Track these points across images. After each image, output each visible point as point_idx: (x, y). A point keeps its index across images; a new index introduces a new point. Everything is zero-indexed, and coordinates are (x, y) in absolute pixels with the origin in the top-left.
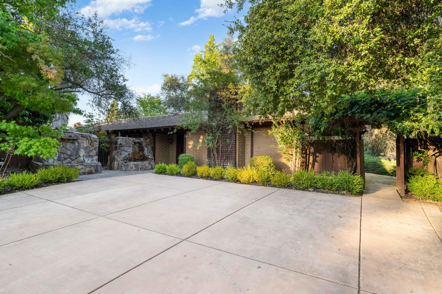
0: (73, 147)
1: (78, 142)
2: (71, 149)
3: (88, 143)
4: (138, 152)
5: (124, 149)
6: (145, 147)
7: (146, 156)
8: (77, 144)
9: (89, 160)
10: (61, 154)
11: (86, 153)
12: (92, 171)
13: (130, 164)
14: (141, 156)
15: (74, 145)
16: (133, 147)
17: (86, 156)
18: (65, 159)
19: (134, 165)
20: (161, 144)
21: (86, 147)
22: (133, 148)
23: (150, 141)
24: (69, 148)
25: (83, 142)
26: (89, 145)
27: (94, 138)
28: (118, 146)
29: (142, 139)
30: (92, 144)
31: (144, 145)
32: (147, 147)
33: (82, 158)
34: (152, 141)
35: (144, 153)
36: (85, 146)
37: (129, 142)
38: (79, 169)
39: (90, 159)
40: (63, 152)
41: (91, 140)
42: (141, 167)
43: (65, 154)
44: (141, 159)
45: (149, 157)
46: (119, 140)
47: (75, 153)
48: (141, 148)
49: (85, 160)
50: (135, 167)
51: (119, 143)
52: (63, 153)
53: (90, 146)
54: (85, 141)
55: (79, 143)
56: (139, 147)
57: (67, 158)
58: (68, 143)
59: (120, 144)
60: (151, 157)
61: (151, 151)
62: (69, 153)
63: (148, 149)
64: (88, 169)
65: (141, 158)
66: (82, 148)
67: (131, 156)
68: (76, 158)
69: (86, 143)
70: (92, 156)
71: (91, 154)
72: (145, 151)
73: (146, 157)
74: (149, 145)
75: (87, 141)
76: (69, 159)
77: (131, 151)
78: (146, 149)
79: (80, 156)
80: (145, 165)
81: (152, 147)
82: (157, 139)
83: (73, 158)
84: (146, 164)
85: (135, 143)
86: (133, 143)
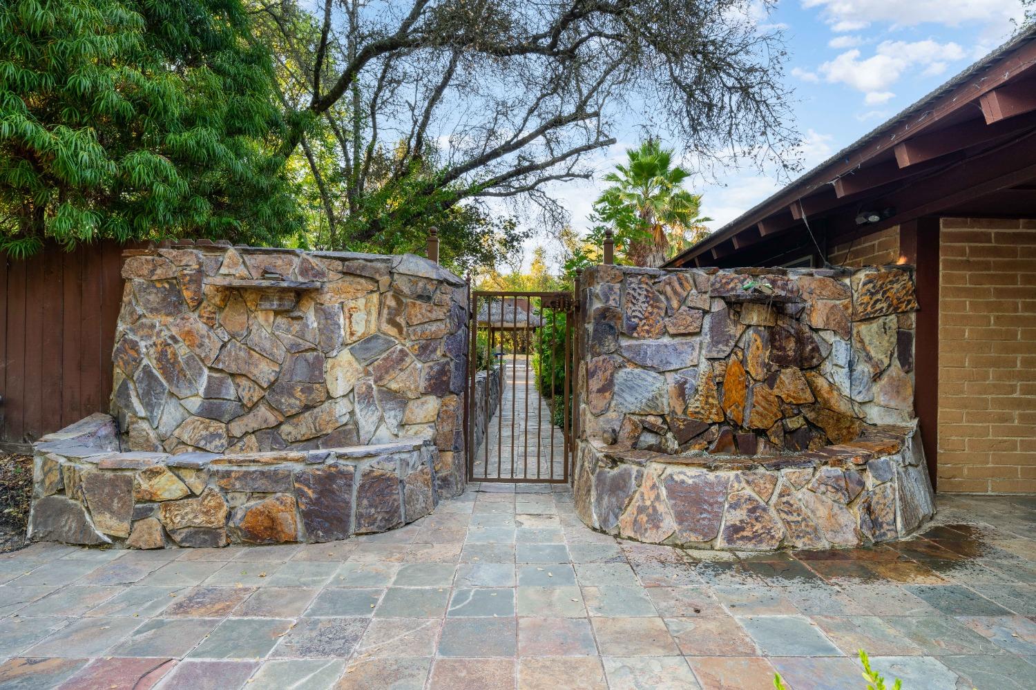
0: (288, 338)
1: (320, 309)
2: (280, 353)
3: (380, 314)
4: (758, 372)
5: (637, 350)
6: (829, 337)
7: (843, 407)
8: (312, 320)
9: (381, 419)
10: (221, 381)
11: (368, 373)
12: (273, 520)
13: (640, 476)
14: (786, 408)
15: (296, 326)
16: (719, 336)
17: (367, 397)
18: (246, 409)
19: (675, 489)
20: (990, 307)
21: (368, 340)
22: (715, 343)
23: (876, 289)
24: (267, 345)
25: (352, 304)
26: (386, 328)
27: (414, 278)
28: (590, 327)
29: (796, 277)
30: (401, 320)
31: (817, 320)
32: (847, 334)
33: (341, 409)
34: (901, 287)
35: (821, 382)
36: (360, 329)
37: (683, 301)
38: (167, 504)
39: (392, 418)
40: (234, 369)
41: (398, 295)
42: (733, 517)
43: (244, 382)
44: (788, 432)
45: (874, 415)
46: (598, 289)
47: (301, 372)
48: (791, 345)
49: (362, 422)
50: (680, 518)
51: (598, 304)
52: (232, 375)
53: (393, 331)
54: (361, 302)
55: (326, 315)
56: (773, 337)
57: (256, 405)
58: (261, 317)
59: (604, 313)
60: (890, 420)
61: (896, 369)
62: (265, 371)
63: (860, 351)
64: (243, 504)
65: (794, 423)
66: (344, 345)
67: (695, 404)
68: (307, 408)
69: (369, 313)
70: (398, 399)
71: (394, 386)
72: (827, 367)
73: (839, 417)
74: (867, 319)
75: (375, 297)
76: (263, 410)
77: (704, 366)
78: (841, 351)
79: (329, 397)
80: (789, 508)
81: (903, 340)
82: (952, 265)
83: (292, 403)
84: (801, 496)
85: (735, 305)
86: (718, 306)
